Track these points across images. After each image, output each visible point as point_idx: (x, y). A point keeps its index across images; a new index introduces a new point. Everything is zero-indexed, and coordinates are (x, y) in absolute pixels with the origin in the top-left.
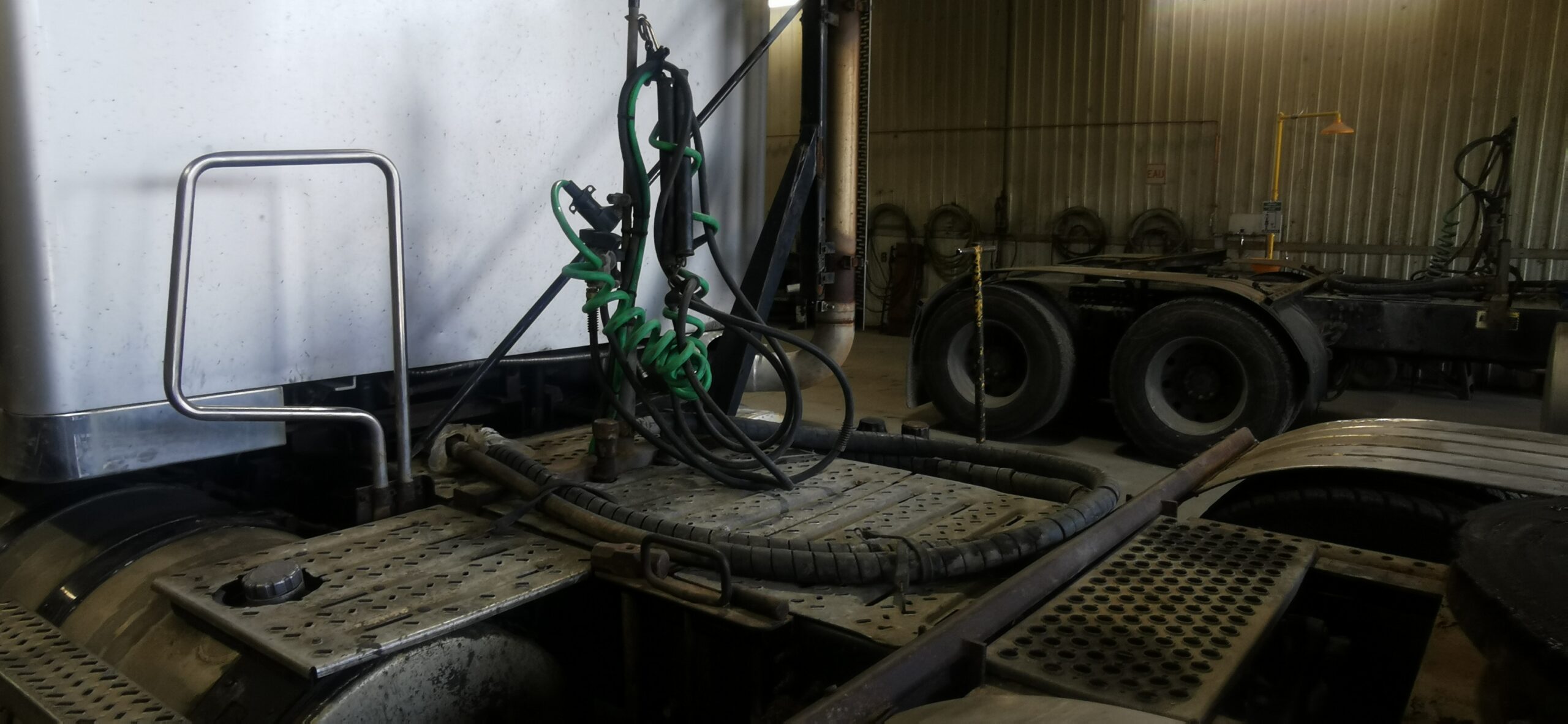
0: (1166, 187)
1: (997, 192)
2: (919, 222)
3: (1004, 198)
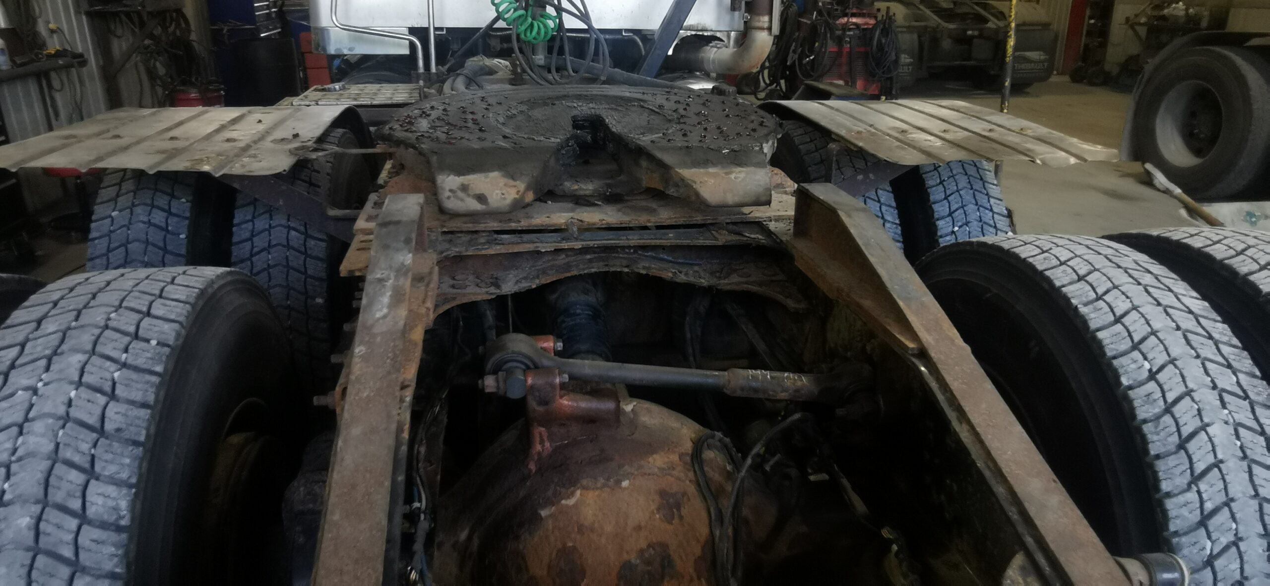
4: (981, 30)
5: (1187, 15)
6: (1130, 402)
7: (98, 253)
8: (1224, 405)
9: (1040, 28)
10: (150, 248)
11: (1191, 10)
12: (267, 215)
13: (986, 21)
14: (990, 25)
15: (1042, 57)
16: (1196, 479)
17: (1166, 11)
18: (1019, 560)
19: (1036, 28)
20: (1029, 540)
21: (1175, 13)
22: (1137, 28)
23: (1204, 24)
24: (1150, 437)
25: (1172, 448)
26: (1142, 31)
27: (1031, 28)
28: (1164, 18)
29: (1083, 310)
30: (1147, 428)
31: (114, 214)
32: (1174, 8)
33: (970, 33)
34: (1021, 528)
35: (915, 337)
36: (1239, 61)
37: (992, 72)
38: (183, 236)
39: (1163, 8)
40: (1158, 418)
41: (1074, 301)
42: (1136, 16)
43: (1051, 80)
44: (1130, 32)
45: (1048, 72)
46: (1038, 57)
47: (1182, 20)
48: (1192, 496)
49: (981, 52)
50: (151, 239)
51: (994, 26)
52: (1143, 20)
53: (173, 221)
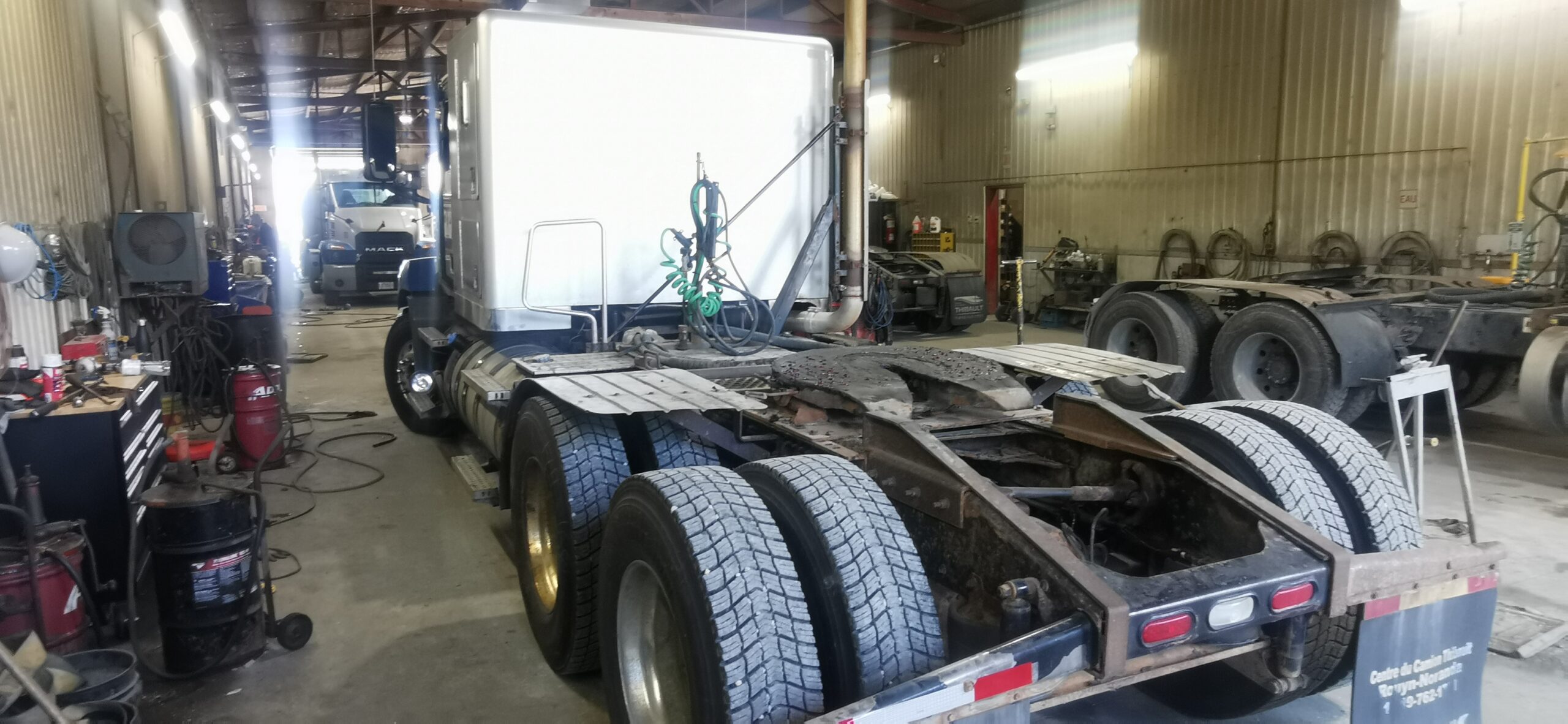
0: (1417, 211)
1: (1267, 219)
2: (1202, 246)
3: (1272, 223)
4: (925, 279)
5: (1086, 260)
6: (1262, 473)
7: (574, 480)
8: (1298, 472)
9: (971, 275)
10: (608, 473)
11: (1088, 257)
12: (677, 446)
13: (927, 271)
14: (931, 274)
15: (978, 301)
16: (1297, 503)
17: (1068, 258)
18: (1260, 523)
19: (968, 275)
20: (1261, 516)
21: (1076, 259)
22: (1047, 272)
23: (1101, 268)
24: (1276, 487)
25: (1285, 491)
26: (1051, 275)
27: (964, 275)
28: (1067, 263)
29: (1229, 438)
30: (1273, 483)
31: (575, 452)
32: (1075, 256)
33: (916, 282)
34: (1257, 512)
35: (1172, 452)
36: (1160, 302)
37: (937, 316)
38: (626, 464)
39: (1065, 256)
40: (1275, 479)
41: (1223, 434)
42: (1045, 262)
43: (987, 320)
44: (1041, 275)
45: (985, 313)
46: (973, 301)
47: (1083, 266)
48: (1297, 510)
49: (927, 298)
50: (607, 468)
51: (935, 276)
52: (1052, 266)
53: (616, 453)
